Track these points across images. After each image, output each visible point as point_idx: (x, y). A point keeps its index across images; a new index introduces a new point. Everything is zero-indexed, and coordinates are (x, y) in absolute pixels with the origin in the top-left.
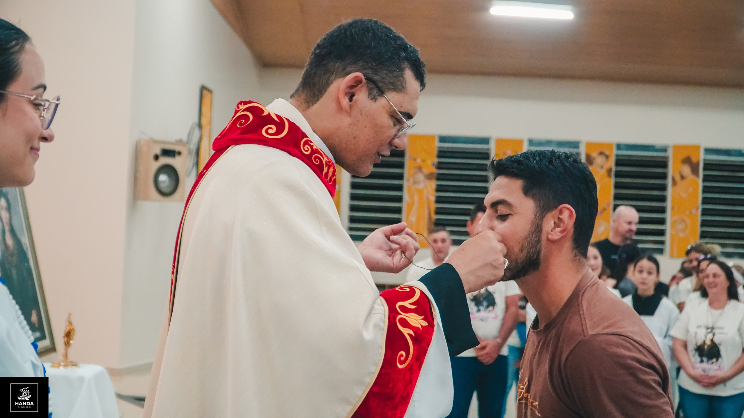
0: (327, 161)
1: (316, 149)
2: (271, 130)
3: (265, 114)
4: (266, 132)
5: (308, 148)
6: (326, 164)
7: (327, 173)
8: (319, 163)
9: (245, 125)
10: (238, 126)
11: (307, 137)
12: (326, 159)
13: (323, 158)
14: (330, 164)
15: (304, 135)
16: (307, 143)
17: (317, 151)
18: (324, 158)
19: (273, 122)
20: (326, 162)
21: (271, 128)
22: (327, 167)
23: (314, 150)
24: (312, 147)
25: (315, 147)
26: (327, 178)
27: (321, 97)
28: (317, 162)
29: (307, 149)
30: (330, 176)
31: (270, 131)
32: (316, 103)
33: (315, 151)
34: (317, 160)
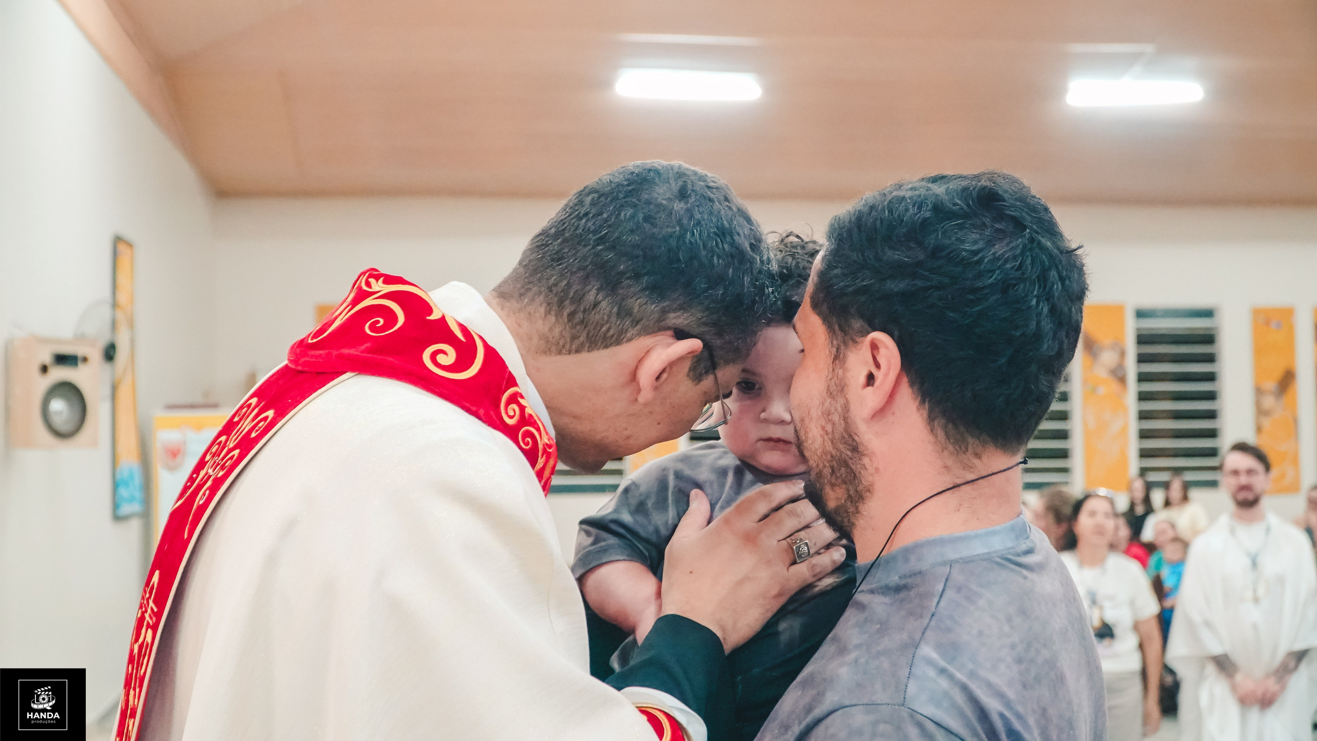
0: (547, 444)
1: (530, 415)
2: (445, 356)
3: (435, 316)
4: (433, 359)
5: (514, 411)
6: (545, 451)
8: (530, 448)
9: (386, 333)
10: (368, 332)
11: (516, 385)
12: (546, 439)
13: (541, 438)
14: (551, 450)
15: (512, 382)
16: (514, 399)
17: (530, 420)
18: (542, 434)
19: (449, 337)
20: (544, 446)
21: (445, 352)
22: (544, 456)
23: (526, 416)
24: (522, 408)
25: (528, 411)
28: (527, 444)
29: (511, 413)
31: (441, 359)
33: (526, 420)
34: (528, 442)
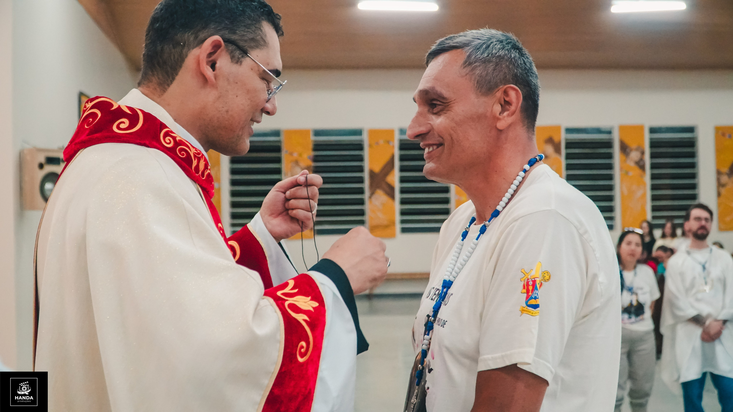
0: (195, 152)
1: (179, 140)
2: (123, 124)
3: (114, 108)
4: (118, 127)
5: (169, 140)
6: (195, 156)
7: (197, 166)
8: (186, 156)
9: (93, 124)
10: (86, 127)
11: (167, 127)
12: (193, 150)
13: (190, 150)
14: (199, 156)
15: (163, 126)
16: (167, 134)
17: (181, 143)
19: (123, 115)
20: (194, 154)
21: (123, 122)
22: (196, 159)
23: (178, 141)
24: (174, 138)
25: (178, 139)
26: (198, 173)
27: (177, 74)
28: (183, 155)
29: (168, 142)
30: (202, 170)
31: (122, 126)
32: (172, 82)
33: (178, 143)
34: (183, 153)
